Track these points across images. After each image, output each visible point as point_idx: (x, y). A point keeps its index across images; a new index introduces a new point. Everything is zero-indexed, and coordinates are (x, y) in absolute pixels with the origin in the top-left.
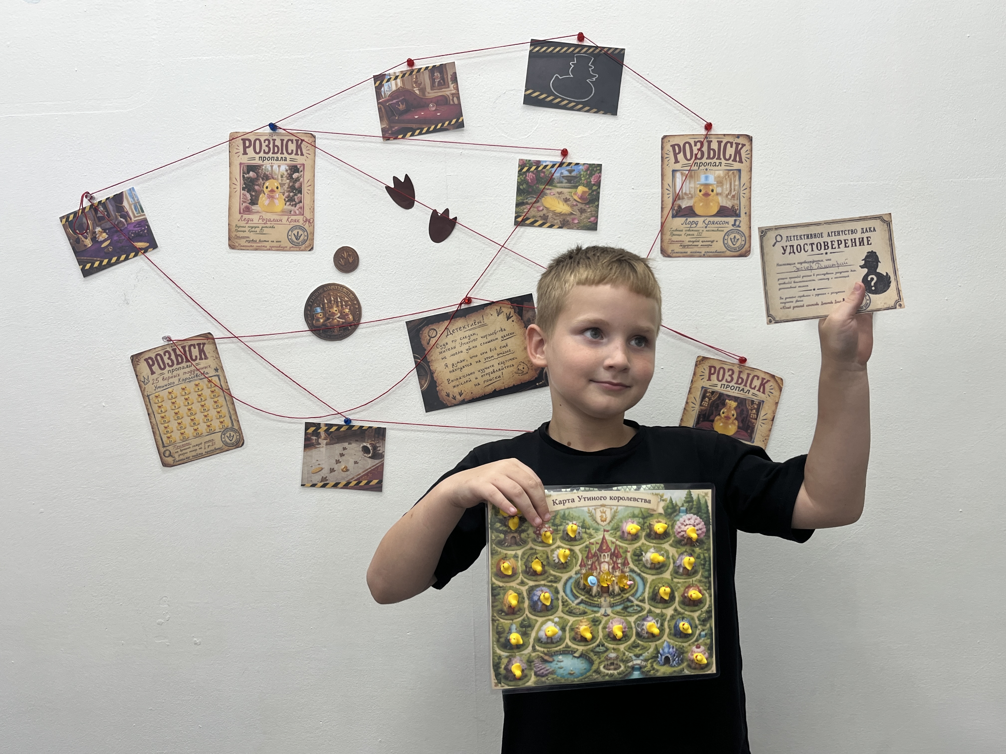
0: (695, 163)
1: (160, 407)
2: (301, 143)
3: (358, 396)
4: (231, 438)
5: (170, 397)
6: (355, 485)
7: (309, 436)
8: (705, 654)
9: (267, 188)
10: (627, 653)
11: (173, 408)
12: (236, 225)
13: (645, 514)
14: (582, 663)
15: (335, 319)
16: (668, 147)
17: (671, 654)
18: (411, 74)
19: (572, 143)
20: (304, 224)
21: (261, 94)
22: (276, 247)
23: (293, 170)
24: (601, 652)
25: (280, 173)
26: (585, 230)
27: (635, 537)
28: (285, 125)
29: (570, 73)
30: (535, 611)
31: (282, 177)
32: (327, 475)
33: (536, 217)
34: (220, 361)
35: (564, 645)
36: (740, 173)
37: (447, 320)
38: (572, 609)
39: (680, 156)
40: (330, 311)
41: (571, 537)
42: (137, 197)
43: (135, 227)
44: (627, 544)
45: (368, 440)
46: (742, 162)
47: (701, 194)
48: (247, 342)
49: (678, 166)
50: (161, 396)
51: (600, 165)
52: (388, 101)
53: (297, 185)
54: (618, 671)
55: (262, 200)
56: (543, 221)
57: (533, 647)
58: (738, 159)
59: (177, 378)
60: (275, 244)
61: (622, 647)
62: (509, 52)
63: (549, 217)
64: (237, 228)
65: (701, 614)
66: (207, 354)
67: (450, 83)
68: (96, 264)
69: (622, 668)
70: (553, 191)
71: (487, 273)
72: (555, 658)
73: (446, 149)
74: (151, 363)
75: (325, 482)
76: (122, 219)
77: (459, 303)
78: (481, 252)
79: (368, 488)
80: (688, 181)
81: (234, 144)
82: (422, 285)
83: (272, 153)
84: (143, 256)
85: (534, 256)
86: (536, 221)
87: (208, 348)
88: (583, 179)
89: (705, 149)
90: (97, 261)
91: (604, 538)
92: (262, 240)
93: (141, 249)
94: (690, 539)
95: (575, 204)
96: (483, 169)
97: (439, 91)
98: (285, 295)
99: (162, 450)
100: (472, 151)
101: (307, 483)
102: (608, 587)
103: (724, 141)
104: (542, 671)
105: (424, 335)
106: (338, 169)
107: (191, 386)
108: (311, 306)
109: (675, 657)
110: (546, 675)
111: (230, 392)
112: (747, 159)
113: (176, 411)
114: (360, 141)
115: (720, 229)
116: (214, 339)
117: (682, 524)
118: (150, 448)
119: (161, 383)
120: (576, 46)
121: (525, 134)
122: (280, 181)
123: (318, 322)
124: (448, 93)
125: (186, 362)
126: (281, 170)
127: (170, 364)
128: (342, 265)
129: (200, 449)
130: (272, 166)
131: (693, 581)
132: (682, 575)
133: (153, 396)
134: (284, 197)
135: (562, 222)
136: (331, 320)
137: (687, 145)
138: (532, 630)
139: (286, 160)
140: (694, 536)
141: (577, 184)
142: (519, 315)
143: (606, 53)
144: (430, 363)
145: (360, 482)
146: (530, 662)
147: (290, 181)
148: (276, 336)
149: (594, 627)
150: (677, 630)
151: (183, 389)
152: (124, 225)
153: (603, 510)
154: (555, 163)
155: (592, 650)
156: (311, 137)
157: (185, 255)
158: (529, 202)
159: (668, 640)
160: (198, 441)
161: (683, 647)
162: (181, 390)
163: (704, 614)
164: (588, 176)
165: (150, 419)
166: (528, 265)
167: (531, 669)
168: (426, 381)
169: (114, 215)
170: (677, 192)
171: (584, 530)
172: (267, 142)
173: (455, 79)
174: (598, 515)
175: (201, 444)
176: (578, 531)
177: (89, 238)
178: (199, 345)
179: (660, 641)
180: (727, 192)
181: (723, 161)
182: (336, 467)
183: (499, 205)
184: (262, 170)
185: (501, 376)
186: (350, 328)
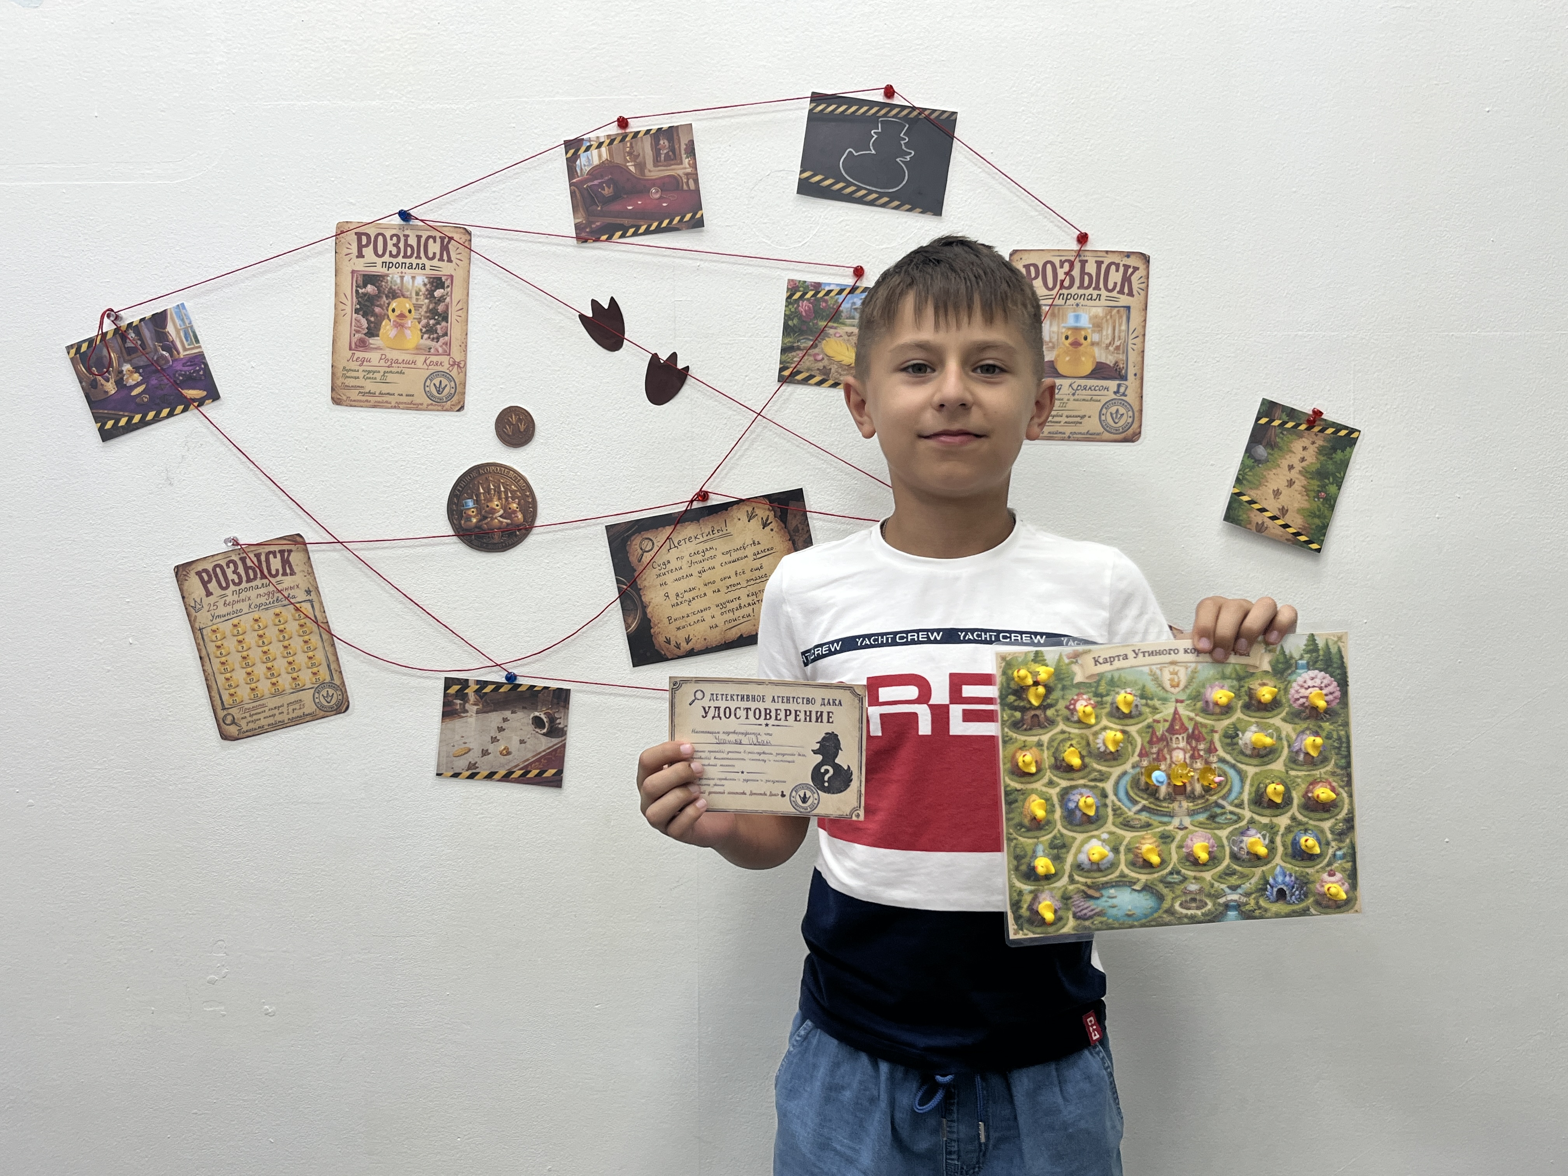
0: (1060, 295)
1: (219, 647)
2: (449, 242)
3: (528, 639)
4: (330, 698)
5: (235, 632)
6: (520, 776)
7: (450, 699)
8: (1343, 884)
9: (393, 310)
10: (1216, 884)
11: (240, 649)
12: (344, 368)
13: (1243, 675)
15: (496, 518)
17: (1286, 886)
18: (623, 140)
19: (871, 257)
20: (451, 369)
21: (387, 163)
22: (406, 403)
23: (435, 284)
24: (1175, 883)
25: (415, 288)
27: (1227, 710)
28: (424, 213)
29: (871, 148)
30: (1071, 824)
31: (417, 294)
32: (477, 760)
33: (812, 370)
34: (315, 578)
35: (1117, 873)
36: (1129, 311)
37: (670, 525)
38: (1128, 819)
40: (488, 506)
41: (1123, 713)
42: (188, 318)
43: (184, 365)
44: (1214, 720)
45: (542, 707)
46: (1133, 296)
47: (1067, 342)
48: (356, 549)
50: (220, 630)
52: (586, 181)
53: (441, 308)
54: (1203, 911)
55: (385, 329)
56: (823, 377)
57: (1071, 876)
58: (1126, 290)
59: (247, 603)
60: (404, 399)
61: (1208, 876)
62: (777, 111)
63: (833, 370)
64: (345, 372)
65: (1336, 824)
66: (294, 567)
67: (684, 156)
68: (123, 422)
69: (1210, 906)
70: (839, 331)
71: (735, 454)
73: (675, 260)
74: (206, 578)
75: (474, 771)
76: (164, 353)
77: (690, 500)
78: (725, 422)
79: (540, 781)
81: (343, 240)
82: (633, 469)
83: (403, 257)
84: (196, 411)
85: (807, 431)
86: (811, 377)
87: (296, 558)
89: (1076, 272)
90: (124, 416)
91: (1176, 712)
92: (383, 392)
93: (194, 400)
94: (1316, 709)
96: (732, 293)
98: (418, 479)
99: (221, 714)
100: (715, 264)
101: (446, 771)
102: (1184, 785)
103: (1107, 261)
104: (1085, 911)
105: (633, 547)
106: (505, 284)
107: (267, 617)
108: (458, 497)
109: (1294, 890)
110: (1091, 917)
111: (329, 626)
112: (1140, 291)
113: (245, 654)
114: (540, 242)
115: (1094, 398)
116: (305, 544)
117: (1303, 689)
118: (203, 711)
119: (222, 610)
120: (882, 105)
121: (800, 240)
122: (414, 301)
123: (468, 523)
124: (680, 172)
125: (261, 578)
126: (416, 284)
127: (237, 581)
128: (508, 435)
129: (280, 713)
130: (402, 278)
131: (1321, 774)
132: (1302, 765)
133: (209, 629)
134: (420, 326)
136: (489, 519)
137: (1049, 266)
138: (1068, 852)
139: (425, 269)
140: (1324, 705)
142: (781, 521)
143: (927, 118)
144: (641, 591)
145: (529, 772)
147: (431, 302)
148: (402, 543)
149: (1163, 847)
150: (1297, 849)
151: (256, 620)
152: (168, 361)
153: (1174, 669)
154: (843, 288)
155: (1162, 880)
156: (464, 234)
157: (262, 412)
158: (803, 346)
159: (1283, 864)
160: (277, 701)
161: (1308, 874)
162: (252, 622)
163: (1341, 824)
165: (203, 666)
166: (797, 444)
167: (1067, 909)
168: (635, 619)
169: (152, 346)
171: (1144, 701)
172: (395, 238)
173: (691, 151)
174: (1166, 677)
175: (282, 706)
176: (1135, 702)
177: (112, 381)
178: (282, 552)
179: (1269, 866)
180: (1108, 342)
181: (1104, 293)
182: (491, 748)
183: (755, 350)
184: (387, 282)
186: (518, 533)
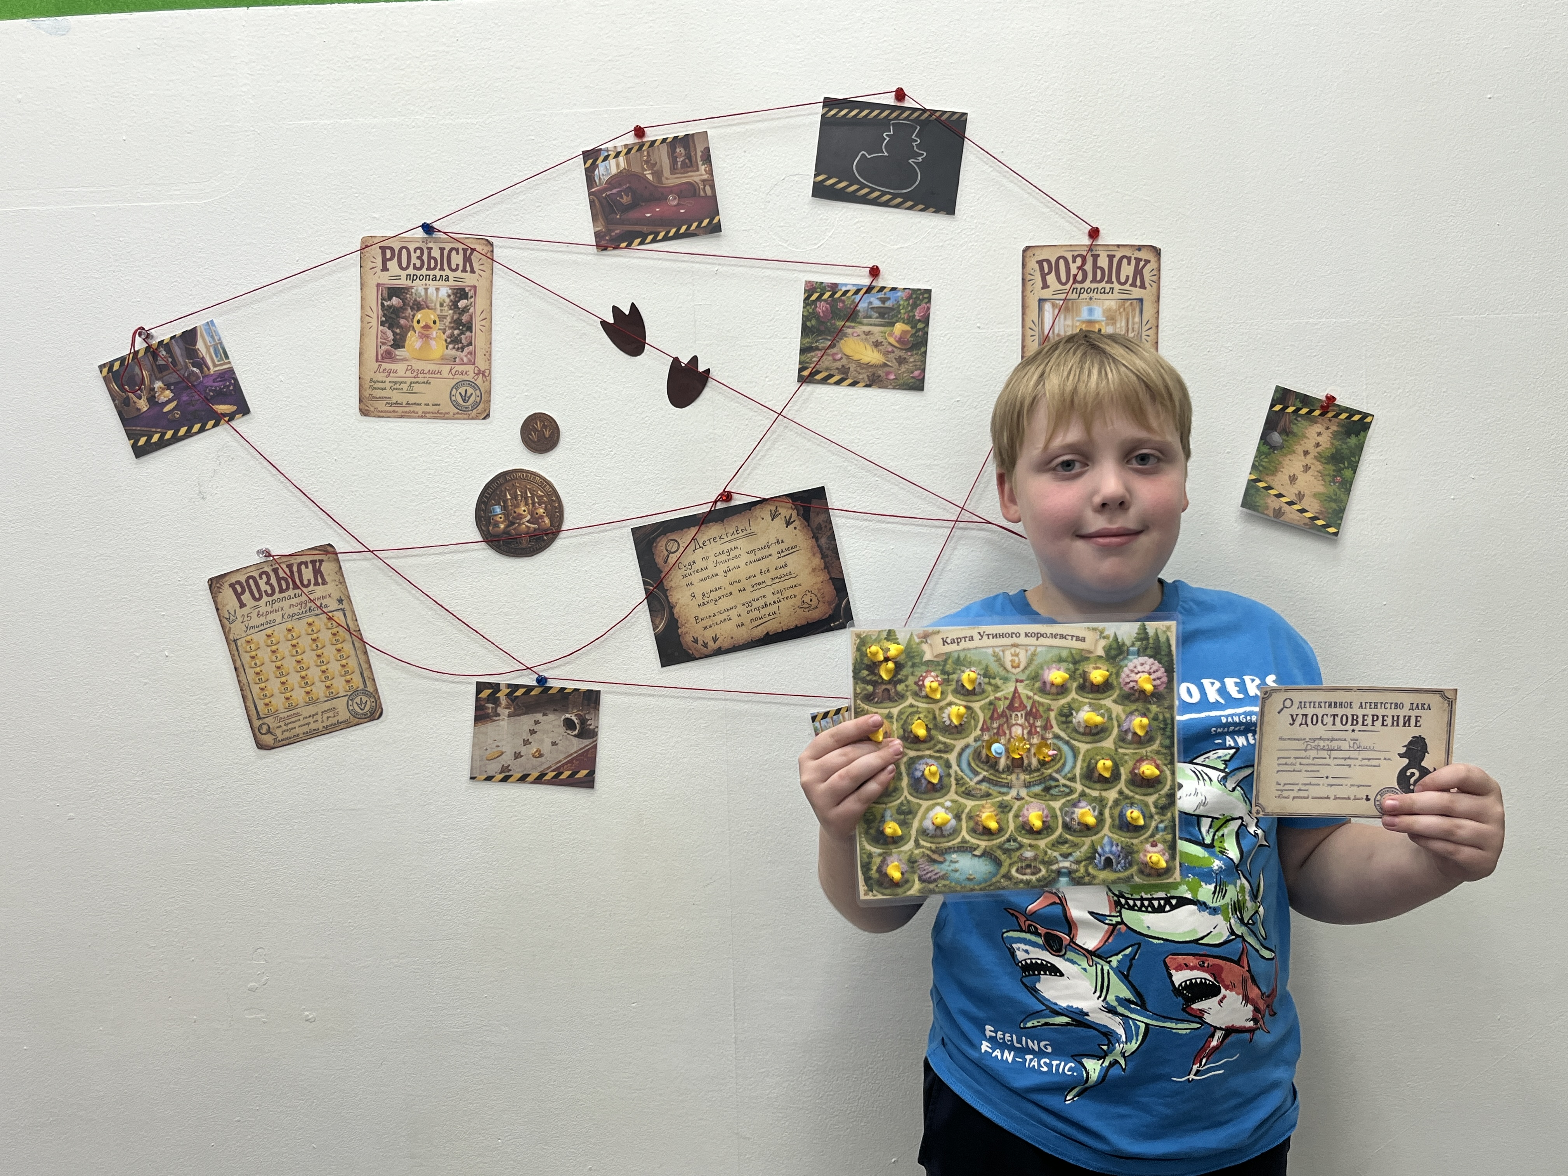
0: (1074, 289)
1: (253, 658)
2: (471, 254)
3: (558, 642)
4: (363, 705)
5: (269, 642)
6: (553, 778)
7: (482, 703)
8: (1164, 854)
9: (418, 322)
10: (1049, 852)
11: (274, 658)
12: (371, 379)
13: (1077, 658)
14: (986, 865)
15: (523, 524)
16: (1033, 264)
17: (1113, 855)
18: (640, 149)
19: (886, 257)
20: (476, 378)
21: (410, 178)
22: (432, 413)
23: (458, 295)
24: (1012, 850)
25: (439, 300)
26: (906, 389)
27: (1062, 690)
28: (447, 226)
29: (884, 150)
30: (917, 792)
31: (441, 305)
32: (509, 763)
33: (831, 370)
34: (346, 587)
35: (959, 839)
36: (1142, 303)
37: (694, 526)
38: (970, 789)
39: (1051, 279)
40: (515, 512)
41: (968, 690)
42: (218, 335)
43: (214, 381)
44: (1051, 700)
45: (573, 709)
46: (1145, 288)
48: (387, 558)
49: (1046, 294)
50: (254, 640)
51: (929, 292)
52: (604, 190)
53: (465, 318)
54: (1037, 876)
55: (410, 340)
56: (843, 376)
57: (916, 841)
58: (1138, 283)
59: (280, 613)
60: (430, 409)
61: (1042, 843)
62: (790, 117)
63: (852, 369)
64: (373, 384)
65: (1158, 799)
66: (326, 577)
67: (700, 163)
68: (155, 438)
69: (1044, 872)
70: (856, 330)
71: (757, 455)
72: (947, 857)
73: (693, 265)
74: (239, 590)
75: (507, 774)
76: (195, 369)
77: (713, 500)
78: (746, 423)
79: (572, 782)
80: (1062, 317)
81: (368, 255)
82: (656, 472)
83: (427, 269)
84: (227, 426)
85: (828, 429)
86: (831, 376)
87: (327, 568)
88: (902, 311)
89: (1088, 267)
90: (157, 432)
91: (1016, 691)
92: (410, 402)
93: (224, 415)
94: (1143, 691)
95: (890, 349)
96: (751, 296)
97: (683, 175)
98: (446, 486)
99: (257, 723)
100: (733, 268)
101: (480, 775)
102: (1022, 759)
103: (1118, 255)
104: (929, 875)
105: (658, 548)
106: (527, 294)
107: (300, 627)
108: (486, 504)
109: (1120, 859)
110: (935, 881)
111: (361, 635)
112: (1152, 283)
113: (279, 664)
114: (561, 251)
116: (336, 554)
117: (1132, 671)
118: (238, 721)
119: (256, 621)
120: (893, 108)
121: (816, 242)
122: (438, 312)
123: (497, 529)
124: (697, 179)
125: (294, 589)
126: (440, 295)
127: (270, 592)
128: (534, 442)
129: (314, 722)
130: (426, 289)
131: (1147, 752)
132: (1130, 743)
133: (243, 640)
134: (445, 337)
135: (871, 378)
136: (517, 525)
137: (1062, 262)
138: (914, 818)
139: (447, 279)
140: (1149, 687)
141: (894, 320)
142: (805, 519)
143: (938, 119)
144: (668, 592)
145: (561, 773)
146: (912, 862)
147: (455, 313)
148: (432, 550)
149: (1002, 816)
150: (1123, 821)
151: (289, 630)
152: (199, 378)
153: (1015, 651)
154: (860, 287)
155: (1000, 847)
156: (486, 245)
157: (292, 425)
158: (821, 346)
159: (1110, 835)
160: (312, 709)
161: (1132, 844)
162: (286, 632)
163: (1164, 799)
164: (910, 308)
165: (238, 676)
166: (818, 443)
167: (914, 872)
168: (663, 619)
169: (182, 363)
170: (1046, 332)
171: (987, 680)
172: (418, 251)
173: (707, 157)
174: (1008, 658)
175: (317, 714)
176: (978, 681)
177: (144, 398)
178: (313, 562)
179: (1099, 836)
181: (1116, 286)
182: (524, 750)
183: (774, 351)
184: (411, 295)
185: (777, 612)
186: (545, 538)
